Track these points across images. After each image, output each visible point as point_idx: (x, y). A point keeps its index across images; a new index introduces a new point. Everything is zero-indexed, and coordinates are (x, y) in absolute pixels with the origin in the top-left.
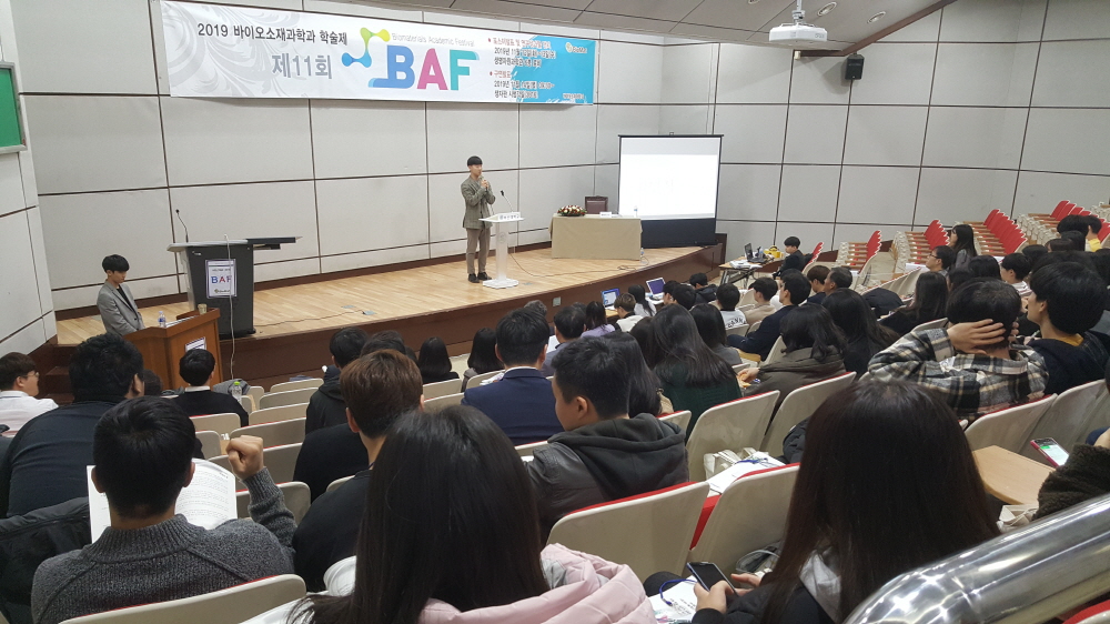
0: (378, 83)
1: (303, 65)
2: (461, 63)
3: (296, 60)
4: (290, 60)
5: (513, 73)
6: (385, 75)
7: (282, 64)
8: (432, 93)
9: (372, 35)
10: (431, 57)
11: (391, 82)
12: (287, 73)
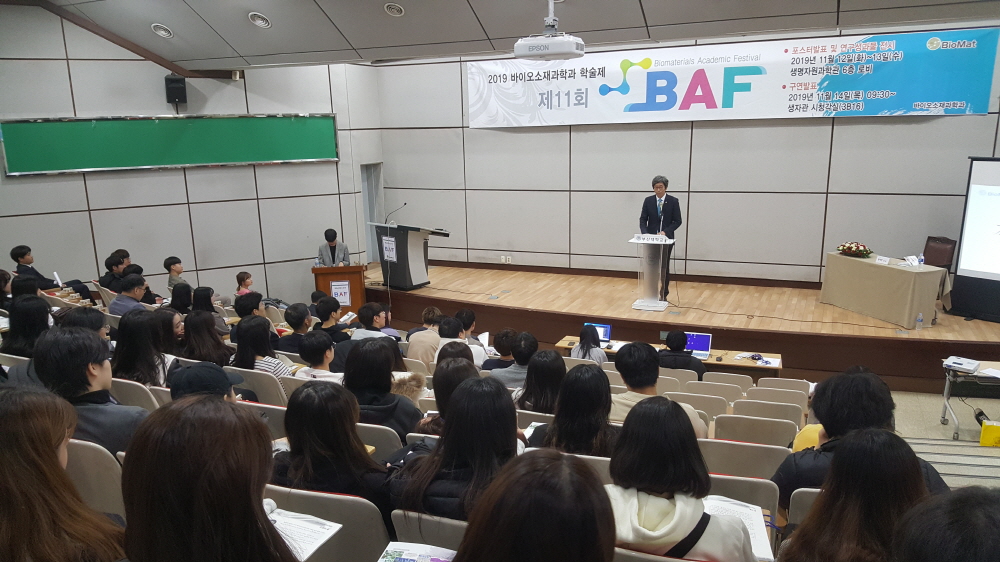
0: (634, 108)
1: (564, 99)
2: (738, 79)
3: (558, 95)
4: (554, 95)
5: (820, 84)
6: (643, 100)
7: (546, 99)
8: (698, 112)
9: (632, 64)
10: (700, 78)
11: (650, 105)
12: (549, 106)
